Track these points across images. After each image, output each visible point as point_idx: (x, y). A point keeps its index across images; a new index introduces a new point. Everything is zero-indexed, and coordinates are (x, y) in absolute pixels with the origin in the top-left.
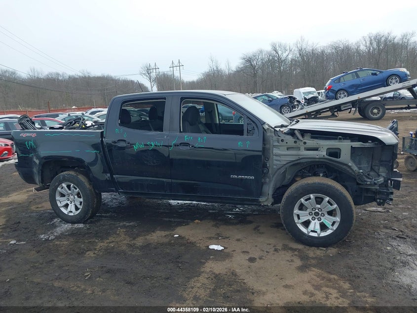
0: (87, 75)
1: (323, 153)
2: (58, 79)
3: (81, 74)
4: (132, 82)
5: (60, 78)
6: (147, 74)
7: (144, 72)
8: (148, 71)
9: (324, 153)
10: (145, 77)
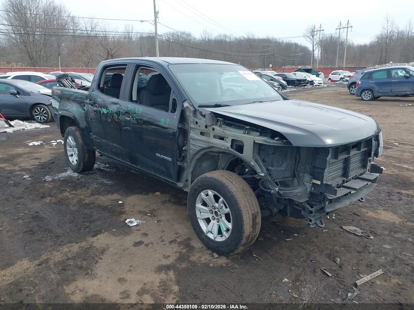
0: (251, 37)
1: (227, 144)
2: (225, 41)
3: (246, 36)
4: (296, 45)
5: (228, 40)
6: (311, 37)
7: (308, 35)
8: (313, 33)
9: (229, 145)
10: (309, 40)
